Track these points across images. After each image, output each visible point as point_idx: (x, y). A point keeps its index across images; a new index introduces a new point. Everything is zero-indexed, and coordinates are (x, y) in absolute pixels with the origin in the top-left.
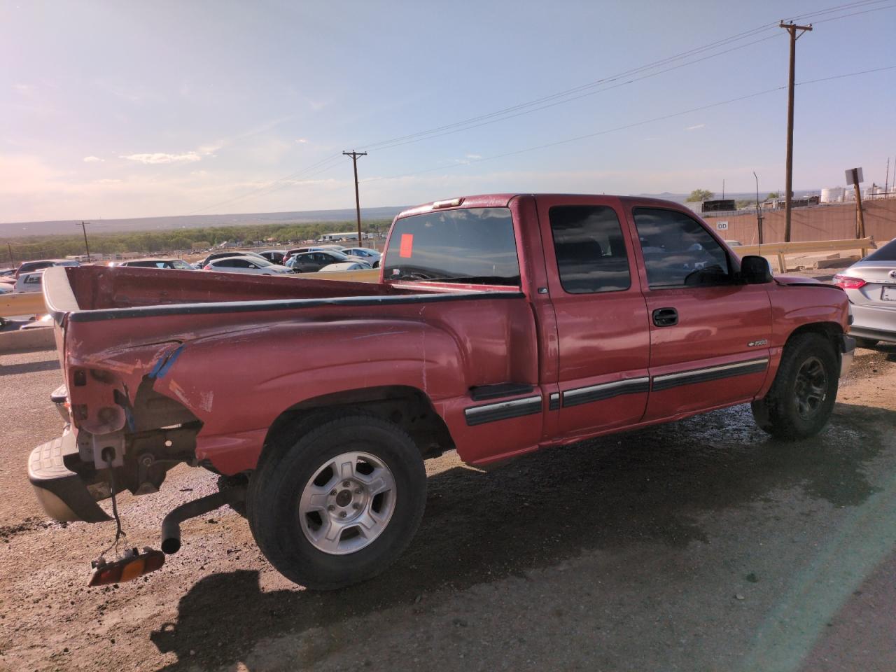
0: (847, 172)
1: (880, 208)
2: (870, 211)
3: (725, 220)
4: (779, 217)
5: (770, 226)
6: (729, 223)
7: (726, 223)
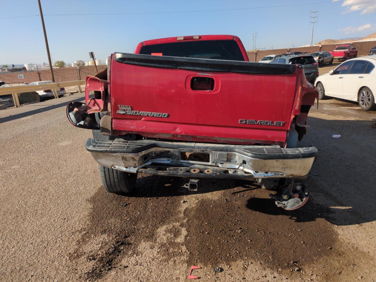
0: (89, 53)
1: (86, 69)
2: (82, 70)
3: (22, 74)
4: (47, 72)
5: (44, 77)
6: (24, 75)
7: (23, 75)
